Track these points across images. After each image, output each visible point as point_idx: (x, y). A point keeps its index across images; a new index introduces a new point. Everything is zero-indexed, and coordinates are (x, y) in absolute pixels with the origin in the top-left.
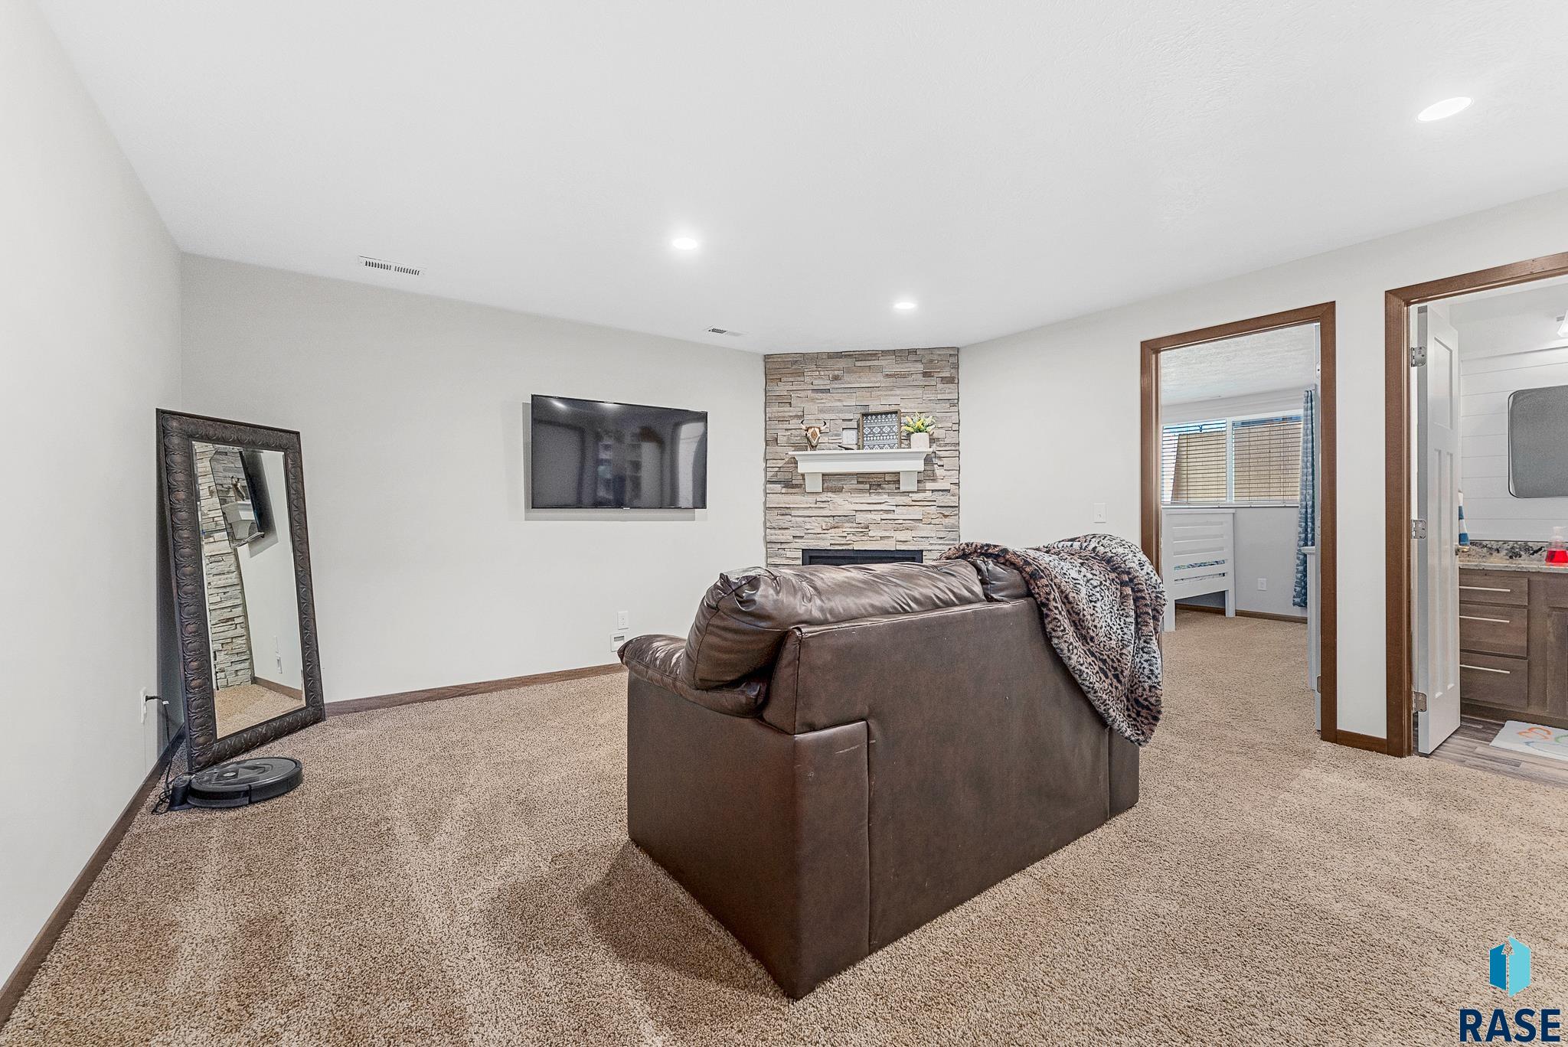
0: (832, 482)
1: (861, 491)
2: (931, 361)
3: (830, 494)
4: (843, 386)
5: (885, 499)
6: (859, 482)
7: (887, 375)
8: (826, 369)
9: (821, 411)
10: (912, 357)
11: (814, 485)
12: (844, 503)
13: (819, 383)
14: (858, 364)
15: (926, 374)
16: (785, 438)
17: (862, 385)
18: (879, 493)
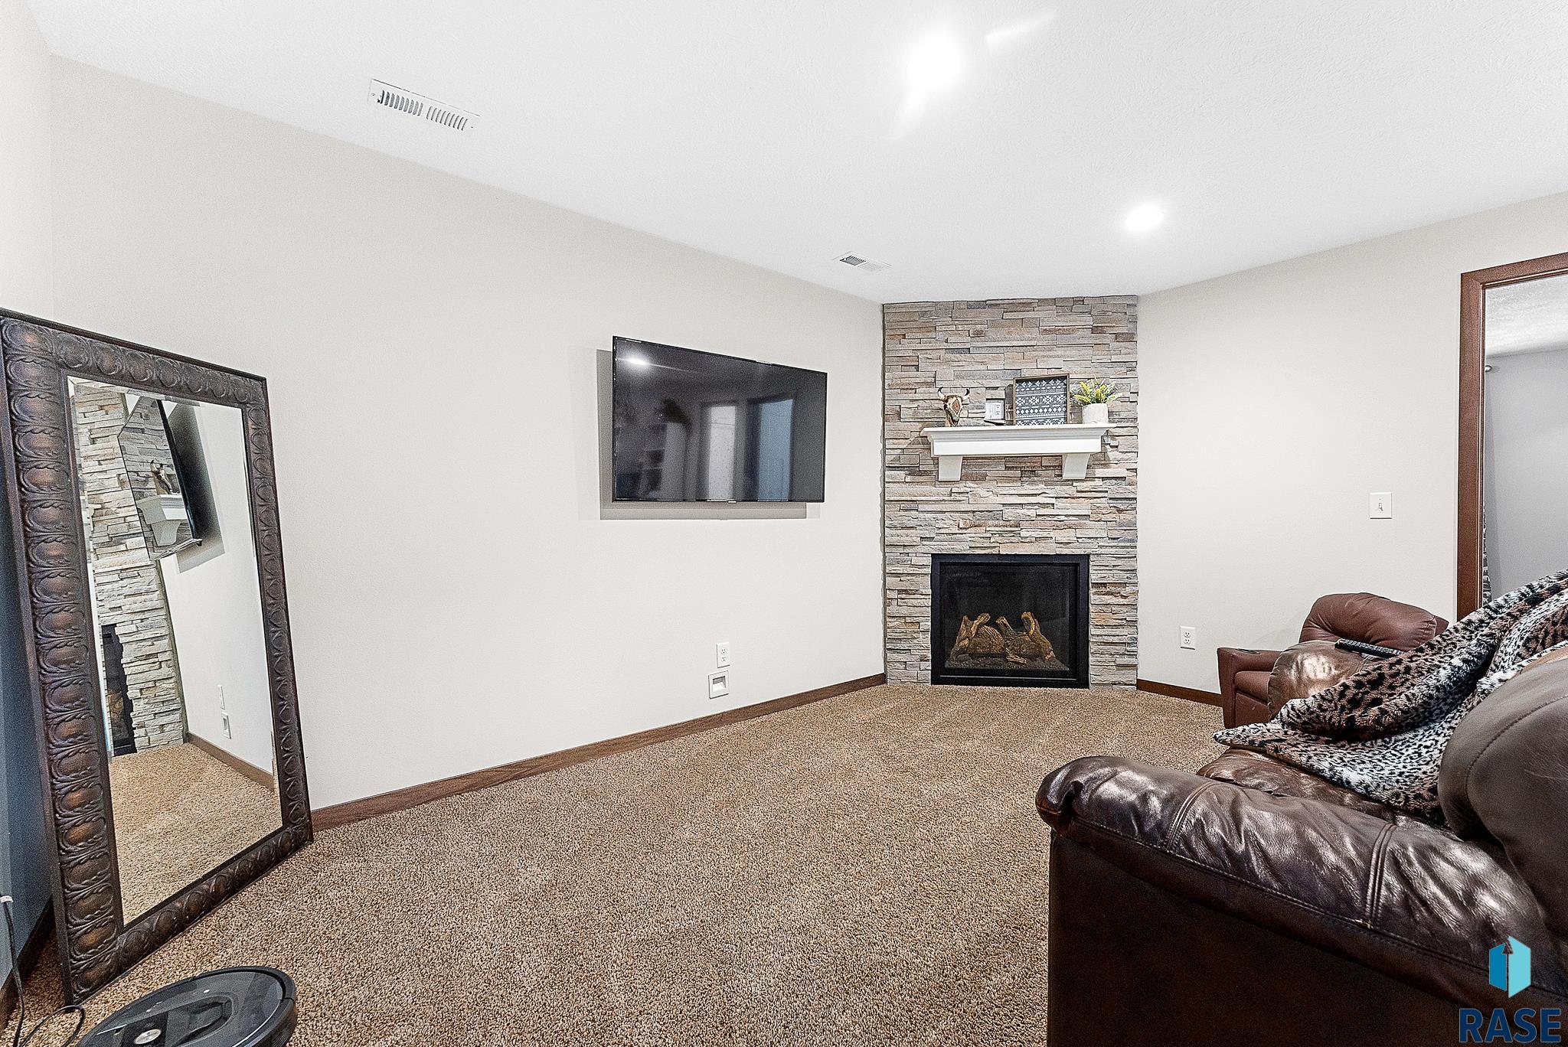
0: (974, 467)
1: (1009, 479)
2: (1105, 312)
3: (969, 484)
4: (988, 344)
5: (1041, 491)
6: (1007, 468)
7: (1046, 330)
8: (965, 322)
9: (957, 377)
10: (1078, 308)
11: (950, 471)
12: (989, 495)
13: (956, 341)
14: (1007, 316)
15: (1095, 330)
16: (911, 412)
17: (1015, 343)
18: (1033, 483)
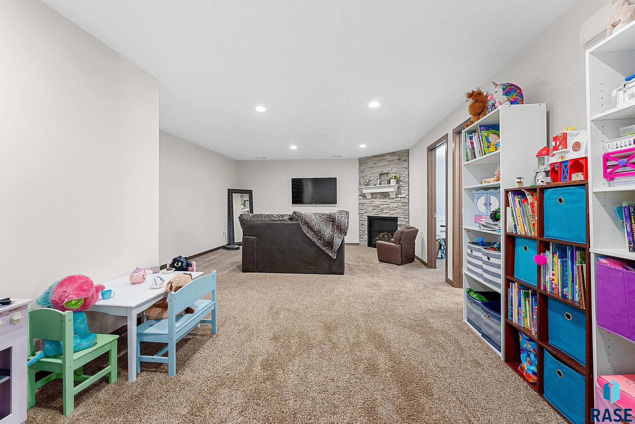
0: (374, 195)
1: (382, 198)
2: (400, 155)
3: (373, 199)
4: (376, 166)
6: (381, 195)
7: (388, 161)
8: (372, 161)
9: (371, 174)
10: (395, 154)
11: (369, 196)
12: (377, 202)
13: (371, 165)
14: (381, 158)
15: (398, 160)
17: (382, 165)
18: (386, 199)
